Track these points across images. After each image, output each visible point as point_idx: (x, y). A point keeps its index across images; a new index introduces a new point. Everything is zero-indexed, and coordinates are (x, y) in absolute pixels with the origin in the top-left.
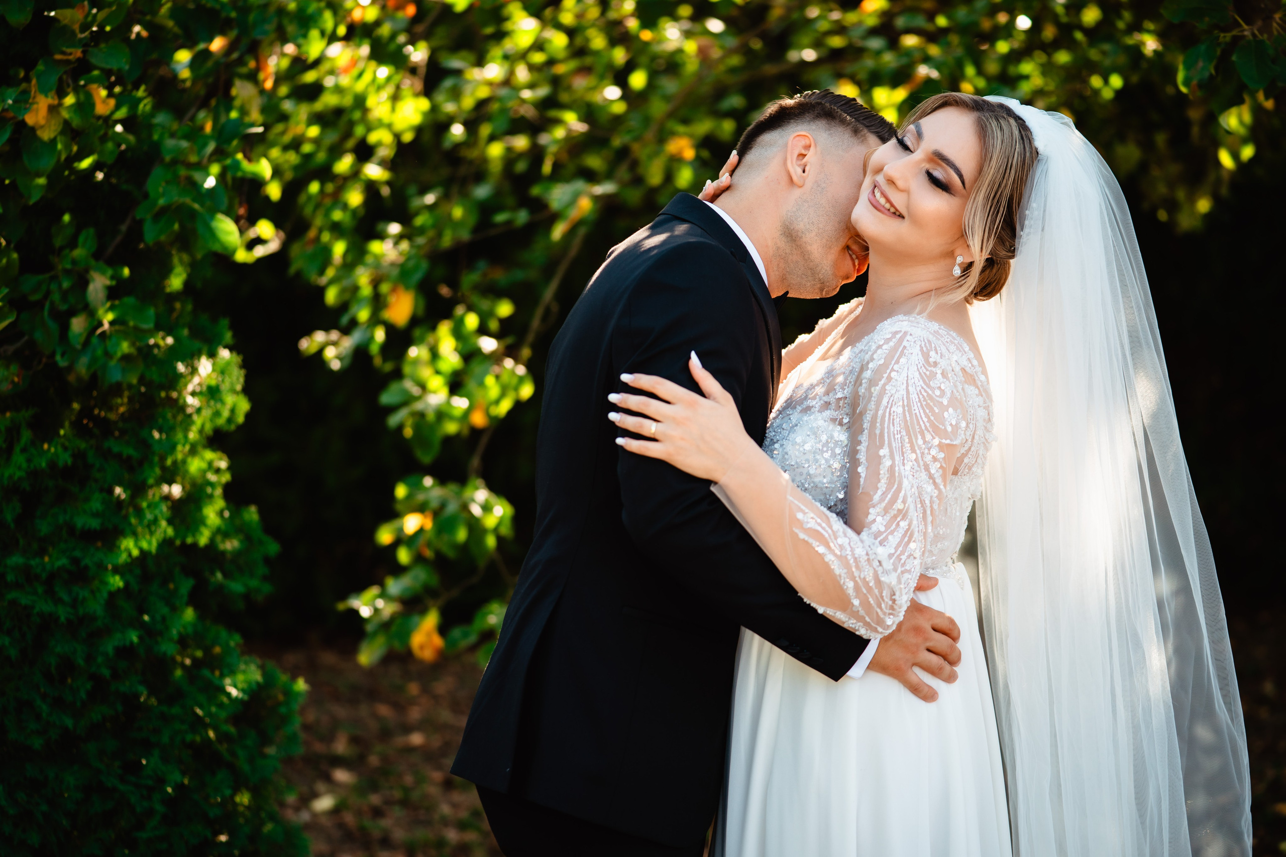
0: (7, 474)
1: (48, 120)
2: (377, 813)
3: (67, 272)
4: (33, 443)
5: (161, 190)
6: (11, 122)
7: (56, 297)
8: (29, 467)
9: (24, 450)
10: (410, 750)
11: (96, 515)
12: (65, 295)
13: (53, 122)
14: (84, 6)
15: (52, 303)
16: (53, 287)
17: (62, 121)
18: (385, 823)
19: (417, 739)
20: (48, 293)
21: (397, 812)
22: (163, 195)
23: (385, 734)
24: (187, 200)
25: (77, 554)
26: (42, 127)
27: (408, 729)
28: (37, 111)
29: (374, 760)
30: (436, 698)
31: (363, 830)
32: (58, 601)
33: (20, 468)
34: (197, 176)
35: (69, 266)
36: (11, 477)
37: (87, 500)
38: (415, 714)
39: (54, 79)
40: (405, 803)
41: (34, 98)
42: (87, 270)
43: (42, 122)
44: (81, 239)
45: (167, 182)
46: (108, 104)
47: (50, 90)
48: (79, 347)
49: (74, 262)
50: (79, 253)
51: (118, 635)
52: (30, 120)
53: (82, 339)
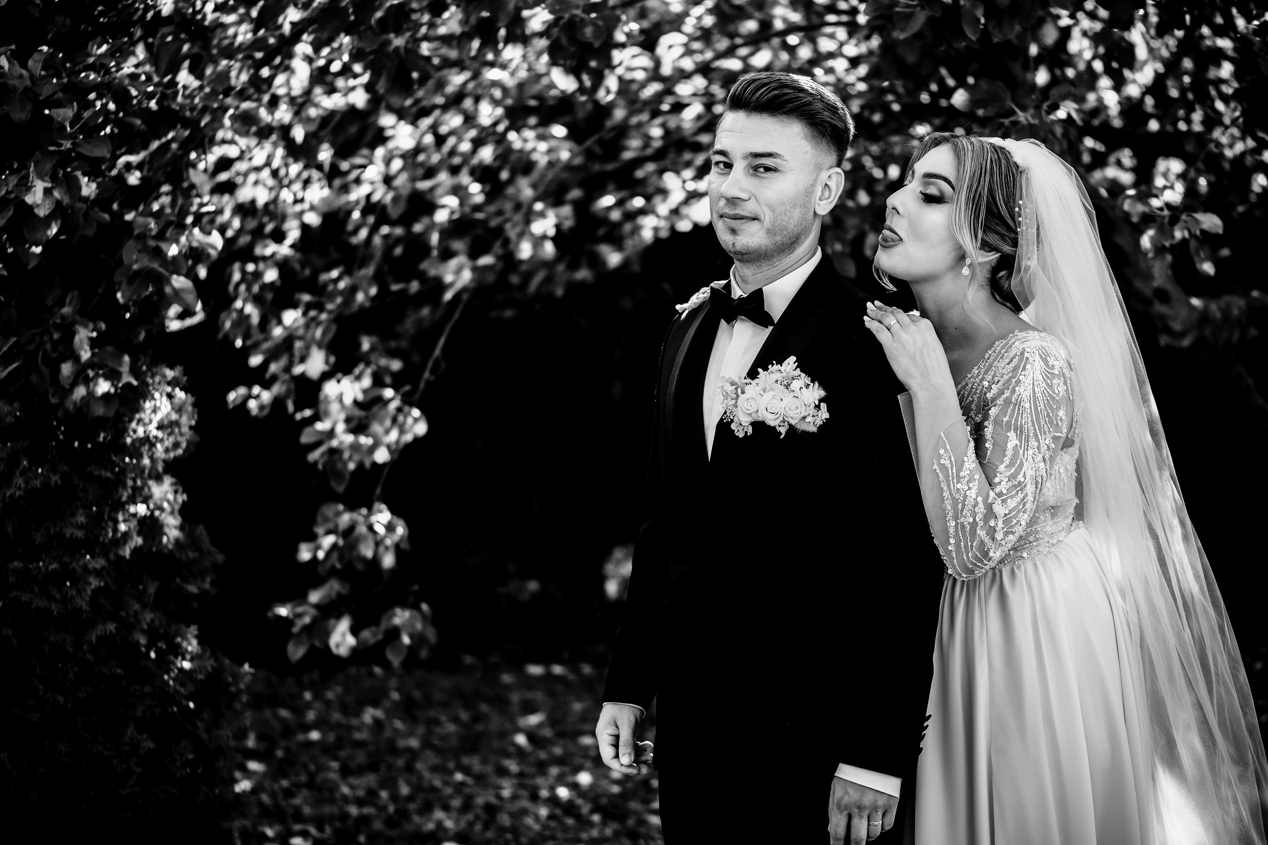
0: (8, 494)
1: (44, 200)
2: (289, 793)
3: (57, 326)
4: (30, 468)
5: (135, 257)
6: (14, 202)
7: (48, 346)
8: (27, 487)
9: (22, 474)
10: (310, 744)
11: (80, 527)
12: (55, 344)
13: (47, 202)
14: (73, 107)
15: (45, 351)
16: (46, 338)
17: (55, 201)
18: (297, 801)
19: (315, 735)
20: (42, 343)
21: (305, 792)
22: (136, 261)
23: (288, 731)
24: (155, 265)
25: (66, 559)
26: (38, 206)
27: (307, 728)
28: (35, 192)
29: (280, 753)
30: (328, 703)
31: (277, 806)
32: (51, 598)
33: (19, 488)
34: (163, 246)
35: (58, 321)
36: (12, 496)
37: (74, 515)
38: (311, 716)
39: (48, 166)
40: (311, 785)
41: (32, 182)
42: (73, 324)
43: (39, 202)
44: (68, 300)
45: (140, 251)
46: (90, 187)
47: (46, 175)
48: (67, 387)
49: (63, 317)
50: (66, 310)
51: (100, 627)
52: (29, 199)
53: (70, 381)
